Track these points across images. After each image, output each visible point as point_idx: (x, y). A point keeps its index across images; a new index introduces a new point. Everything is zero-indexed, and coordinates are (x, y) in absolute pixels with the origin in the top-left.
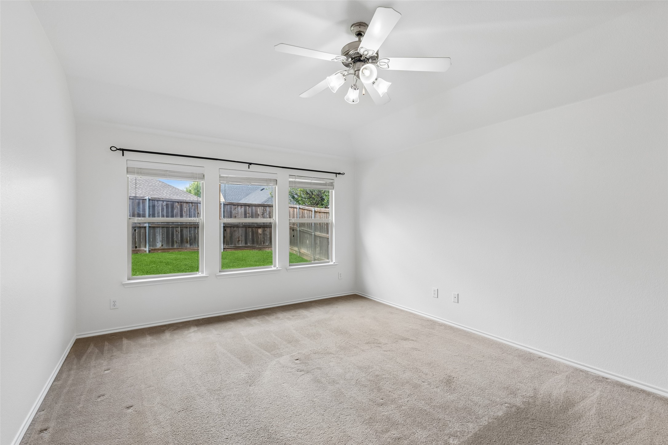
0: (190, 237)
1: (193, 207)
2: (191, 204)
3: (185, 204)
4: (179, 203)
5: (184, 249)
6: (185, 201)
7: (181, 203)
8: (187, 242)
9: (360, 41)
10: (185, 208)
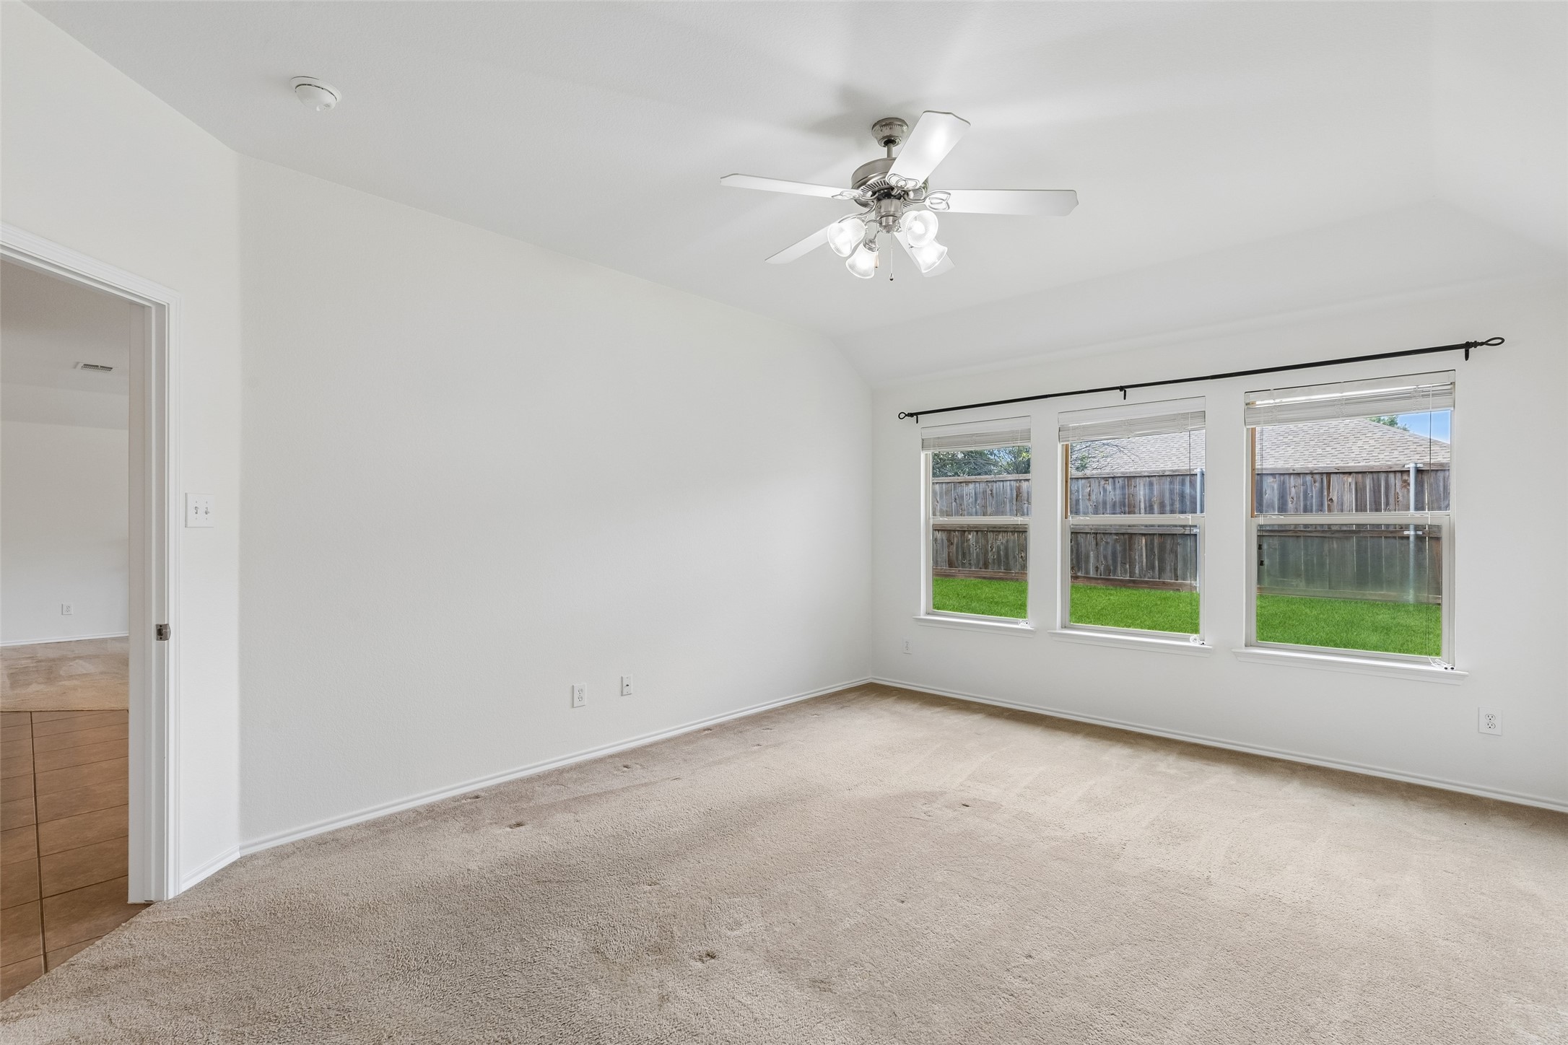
0: (1306, 564)
1: (1317, 484)
2: (1309, 478)
3: (1294, 479)
4: (1275, 478)
5: (1289, 593)
6: (1291, 472)
7: (1282, 478)
8: (1299, 576)
9: (890, 160)
10: (1293, 490)
